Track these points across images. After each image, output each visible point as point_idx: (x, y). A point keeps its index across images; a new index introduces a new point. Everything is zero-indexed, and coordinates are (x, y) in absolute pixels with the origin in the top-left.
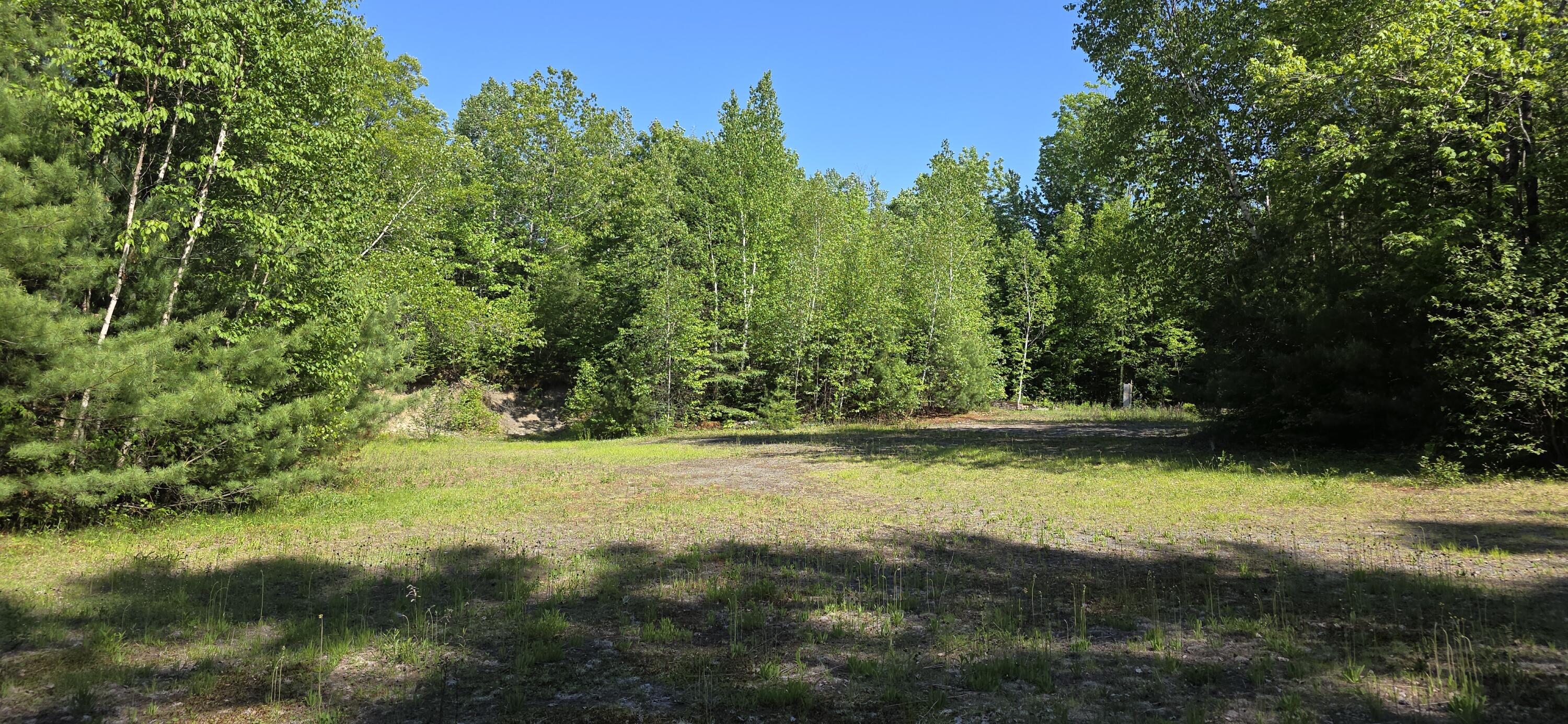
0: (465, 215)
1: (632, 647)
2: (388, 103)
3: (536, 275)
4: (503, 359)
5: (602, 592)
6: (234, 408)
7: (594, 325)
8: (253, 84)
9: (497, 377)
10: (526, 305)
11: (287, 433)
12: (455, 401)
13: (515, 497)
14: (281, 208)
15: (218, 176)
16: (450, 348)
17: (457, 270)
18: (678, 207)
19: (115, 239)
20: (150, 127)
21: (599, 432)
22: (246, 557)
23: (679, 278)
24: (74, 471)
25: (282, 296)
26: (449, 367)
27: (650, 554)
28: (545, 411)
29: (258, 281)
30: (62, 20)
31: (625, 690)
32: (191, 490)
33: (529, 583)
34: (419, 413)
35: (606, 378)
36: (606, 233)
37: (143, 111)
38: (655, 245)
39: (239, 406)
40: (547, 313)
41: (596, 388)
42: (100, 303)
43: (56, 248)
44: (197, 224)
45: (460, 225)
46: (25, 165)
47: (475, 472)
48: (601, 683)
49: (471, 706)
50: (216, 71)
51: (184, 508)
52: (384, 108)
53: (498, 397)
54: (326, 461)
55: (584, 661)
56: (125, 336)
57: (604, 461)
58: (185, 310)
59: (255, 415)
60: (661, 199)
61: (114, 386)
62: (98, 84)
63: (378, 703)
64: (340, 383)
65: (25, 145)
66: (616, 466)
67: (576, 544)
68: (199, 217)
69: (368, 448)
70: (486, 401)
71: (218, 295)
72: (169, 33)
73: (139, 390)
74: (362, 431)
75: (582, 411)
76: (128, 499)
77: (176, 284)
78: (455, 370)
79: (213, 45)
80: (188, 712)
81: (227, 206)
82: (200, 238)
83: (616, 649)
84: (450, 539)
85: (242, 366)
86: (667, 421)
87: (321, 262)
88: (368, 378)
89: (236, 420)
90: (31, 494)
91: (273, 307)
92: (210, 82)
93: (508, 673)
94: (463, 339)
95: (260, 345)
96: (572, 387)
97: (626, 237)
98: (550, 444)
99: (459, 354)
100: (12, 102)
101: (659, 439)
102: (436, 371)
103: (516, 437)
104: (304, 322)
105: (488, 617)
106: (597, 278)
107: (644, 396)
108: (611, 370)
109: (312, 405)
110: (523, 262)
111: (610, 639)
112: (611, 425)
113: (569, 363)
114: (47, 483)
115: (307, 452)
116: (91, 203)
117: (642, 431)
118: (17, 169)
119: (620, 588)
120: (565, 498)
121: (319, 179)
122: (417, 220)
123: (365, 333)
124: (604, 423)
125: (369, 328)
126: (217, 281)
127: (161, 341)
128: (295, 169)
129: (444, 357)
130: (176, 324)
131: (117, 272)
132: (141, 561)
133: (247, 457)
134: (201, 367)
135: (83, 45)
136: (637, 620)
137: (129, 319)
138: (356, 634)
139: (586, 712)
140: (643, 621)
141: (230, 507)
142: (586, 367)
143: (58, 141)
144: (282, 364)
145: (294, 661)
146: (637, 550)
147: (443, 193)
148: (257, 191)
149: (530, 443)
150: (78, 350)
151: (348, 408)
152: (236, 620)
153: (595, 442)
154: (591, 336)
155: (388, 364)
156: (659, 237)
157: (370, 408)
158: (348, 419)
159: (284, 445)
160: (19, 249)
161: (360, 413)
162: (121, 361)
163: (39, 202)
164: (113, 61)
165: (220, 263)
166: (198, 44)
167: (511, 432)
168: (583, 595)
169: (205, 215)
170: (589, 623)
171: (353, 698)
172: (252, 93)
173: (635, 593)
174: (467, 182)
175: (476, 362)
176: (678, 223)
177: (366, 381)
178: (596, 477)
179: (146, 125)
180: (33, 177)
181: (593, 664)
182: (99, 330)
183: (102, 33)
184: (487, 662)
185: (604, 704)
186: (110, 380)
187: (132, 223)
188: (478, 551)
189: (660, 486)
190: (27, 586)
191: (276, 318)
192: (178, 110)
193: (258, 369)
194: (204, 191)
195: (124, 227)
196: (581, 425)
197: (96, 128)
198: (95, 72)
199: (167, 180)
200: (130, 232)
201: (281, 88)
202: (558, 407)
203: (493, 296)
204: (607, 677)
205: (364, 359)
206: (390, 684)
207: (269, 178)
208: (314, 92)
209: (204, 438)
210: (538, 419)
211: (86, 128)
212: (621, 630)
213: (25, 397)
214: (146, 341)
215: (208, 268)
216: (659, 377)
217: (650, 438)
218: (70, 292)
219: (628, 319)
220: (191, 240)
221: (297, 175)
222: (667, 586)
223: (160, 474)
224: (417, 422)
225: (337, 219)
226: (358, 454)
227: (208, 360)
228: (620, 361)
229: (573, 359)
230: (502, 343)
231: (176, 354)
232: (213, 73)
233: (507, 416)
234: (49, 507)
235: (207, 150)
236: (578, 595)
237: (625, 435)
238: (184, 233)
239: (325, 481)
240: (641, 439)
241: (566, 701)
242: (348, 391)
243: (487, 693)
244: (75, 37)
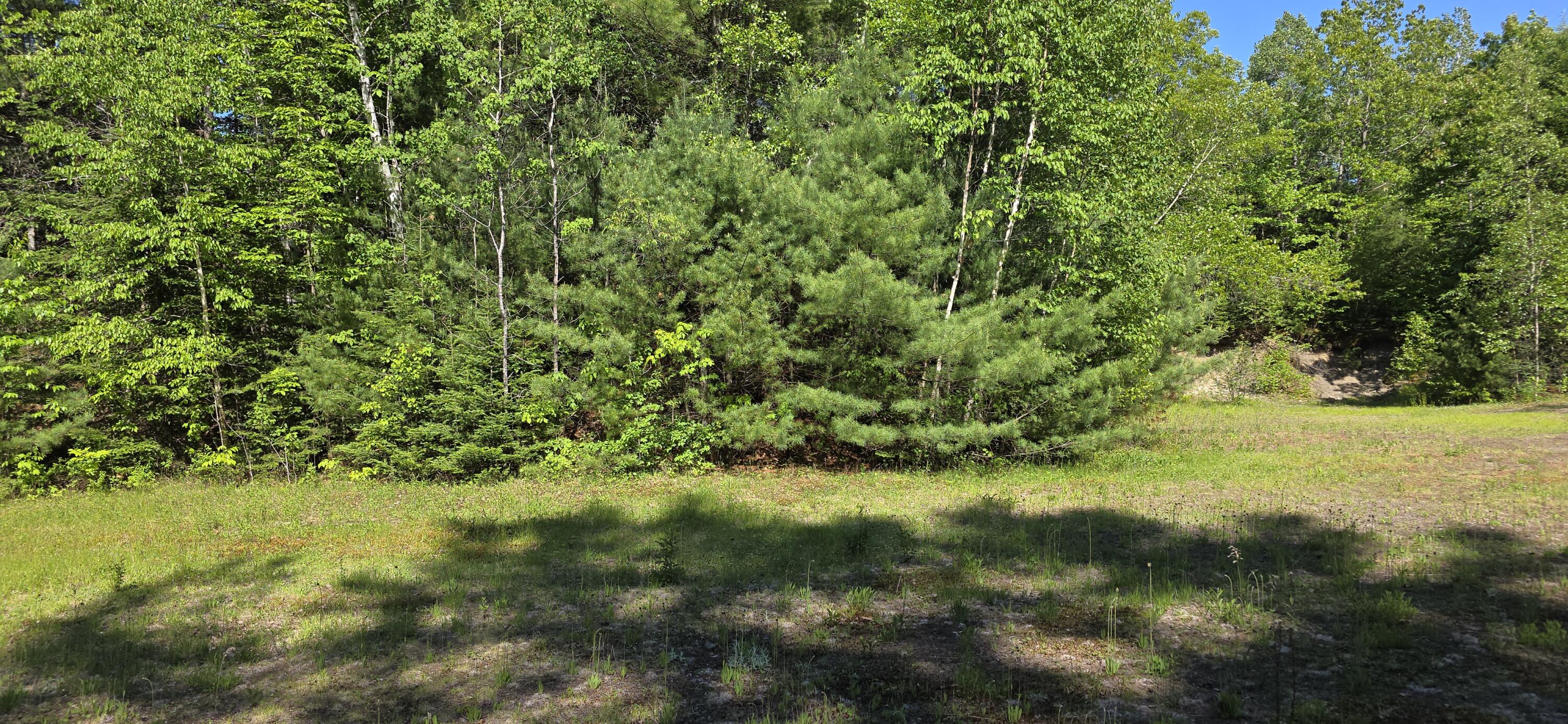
0: (1264, 165)
1: (1505, 648)
2: (1177, 65)
3: (1348, 221)
4: (1312, 316)
5: (1457, 580)
6: (1052, 371)
7: (1426, 273)
8: (1056, 74)
9: (1306, 336)
10: (1337, 255)
11: (1099, 394)
12: (1259, 363)
13: (1336, 466)
14: (1083, 185)
15: (1031, 164)
16: (1251, 308)
17: (1256, 225)
18: (1542, 117)
19: (953, 230)
20: (976, 129)
21: (1437, 397)
22: (1071, 505)
23: (1547, 205)
24: (935, 424)
25: (1088, 267)
26: (1251, 328)
27: (1521, 543)
28: (1365, 372)
29: (1066, 255)
30: (910, 53)
31: (1503, 695)
32: (1023, 443)
33: (1363, 559)
34: (1220, 377)
35: (1445, 334)
36: (1438, 162)
37: (970, 116)
38: (1509, 166)
39: (1057, 369)
40: (1363, 263)
41: (1431, 346)
42: (945, 284)
43: (913, 243)
44: (1015, 209)
45: (1257, 177)
46: (891, 177)
47: (1287, 437)
48: (1466, 682)
49: (1307, 678)
50: (1025, 68)
51: (1017, 458)
52: (1174, 70)
53: (1309, 359)
54: (1134, 420)
55: (1441, 653)
56: (965, 312)
57: (1447, 430)
58: (1009, 285)
59: (1071, 378)
60: (1516, 110)
61: (958, 353)
62: (936, 100)
63: (1207, 656)
64: (1144, 346)
65: (889, 162)
66: (1466, 438)
67: (1419, 522)
68: (1017, 202)
69: (1172, 410)
70: (1294, 362)
71: (1035, 270)
72: (987, 44)
73: (978, 356)
74: (1167, 393)
75: (1413, 372)
76: (974, 448)
77: (1001, 264)
78: (1257, 331)
79: (1021, 45)
80: (1038, 634)
81: (1039, 189)
82: (1018, 222)
83: (1482, 647)
84: (1267, 505)
85: (1057, 334)
86: (1537, 383)
87: (1122, 231)
88: (1171, 340)
89: (1055, 382)
90: (907, 441)
91: (1081, 277)
92: (1020, 80)
93: (1346, 651)
94: (1265, 297)
95: (1072, 314)
96: (1400, 345)
97: (1467, 163)
98: (1373, 410)
99: (1261, 314)
100: (880, 128)
101: (1524, 406)
102: (1237, 332)
103: (1331, 401)
104: (1110, 291)
105: (1316, 591)
106: (1427, 216)
107: (1500, 354)
108: (1451, 323)
109: (1120, 368)
110: (1332, 208)
111: (1474, 634)
112: (1453, 388)
113: (1394, 318)
114: (917, 432)
115: (1116, 412)
116: (937, 201)
117: (1498, 397)
118: (886, 181)
119: (1482, 578)
120: (1399, 471)
121: (1117, 152)
122: (1212, 178)
123: (1166, 297)
124: (1445, 387)
125: (1169, 291)
126: (1033, 257)
127: (992, 313)
128: (1096, 147)
129: (1246, 318)
130: (1003, 299)
131: (956, 257)
132: (988, 501)
133: (1065, 415)
134: (1025, 336)
135: (925, 70)
136: (1510, 617)
137: (967, 296)
138: (1178, 588)
139: (1450, 709)
140: (1519, 621)
141: (1054, 460)
142: (1418, 322)
143: (911, 154)
144: (1092, 330)
145: (1124, 604)
146: (1502, 537)
147: (1240, 147)
148: (1064, 173)
149: (1349, 408)
150: (933, 324)
151: (1152, 370)
152: (1069, 561)
153: (1433, 409)
154: (1423, 285)
155: (1188, 326)
156: (1514, 158)
157: (1174, 370)
158: (1153, 381)
159: (1096, 405)
160: (889, 246)
161: (1164, 375)
162: (963, 331)
163: (901, 207)
164: (947, 79)
165: (1035, 241)
166: (1010, 48)
167: (1323, 396)
168: (1433, 580)
169: (1021, 200)
170: (1443, 612)
171: (1182, 648)
172: (1056, 83)
173: (1504, 587)
174: (1265, 129)
175: (1280, 321)
176: (1543, 136)
177: (1167, 344)
178: (1438, 449)
179: (972, 129)
180: (896, 186)
181: (1454, 659)
182: (946, 307)
183: (938, 57)
184: (1320, 636)
185: (1473, 705)
186: (956, 347)
187: (966, 215)
188: (1295, 521)
189: (1532, 464)
190: (909, 514)
191: (1084, 289)
192: (996, 109)
193: (1071, 337)
194: (1020, 179)
195: (960, 219)
196: (1415, 390)
197: (937, 138)
198: (933, 92)
199: (989, 174)
200: (965, 222)
201: (1080, 72)
202: (1384, 366)
203: (1297, 249)
204: (1474, 677)
205: (1165, 322)
206: (1218, 641)
207: (1073, 158)
208: (1110, 69)
209: (1029, 398)
210: (1357, 382)
211: (930, 139)
212: (1489, 626)
213: (899, 363)
214: (981, 314)
215: (1025, 247)
216: (1520, 331)
217: (1511, 405)
218: (924, 277)
219: (1472, 262)
220: (1011, 224)
221: (1097, 151)
222: (1551, 584)
223: (997, 429)
224: (1219, 384)
225: (1135, 187)
226: (1163, 416)
227: (1030, 329)
228: (1463, 312)
229: (1400, 313)
230: (1311, 298)
231: (1005, 325)
232: (1023, 71)
233: (1319, 378)
234: (918, 452)
235: (1019, 141)
236: (1425, 580)
237: (1474, 401)
238: (1005, 217)
239: (1135, 440)
240: (1498, 405)
241: (1422, 693)
242: (1152, 353)
243: (1324, 668)
244: (918, 65)
